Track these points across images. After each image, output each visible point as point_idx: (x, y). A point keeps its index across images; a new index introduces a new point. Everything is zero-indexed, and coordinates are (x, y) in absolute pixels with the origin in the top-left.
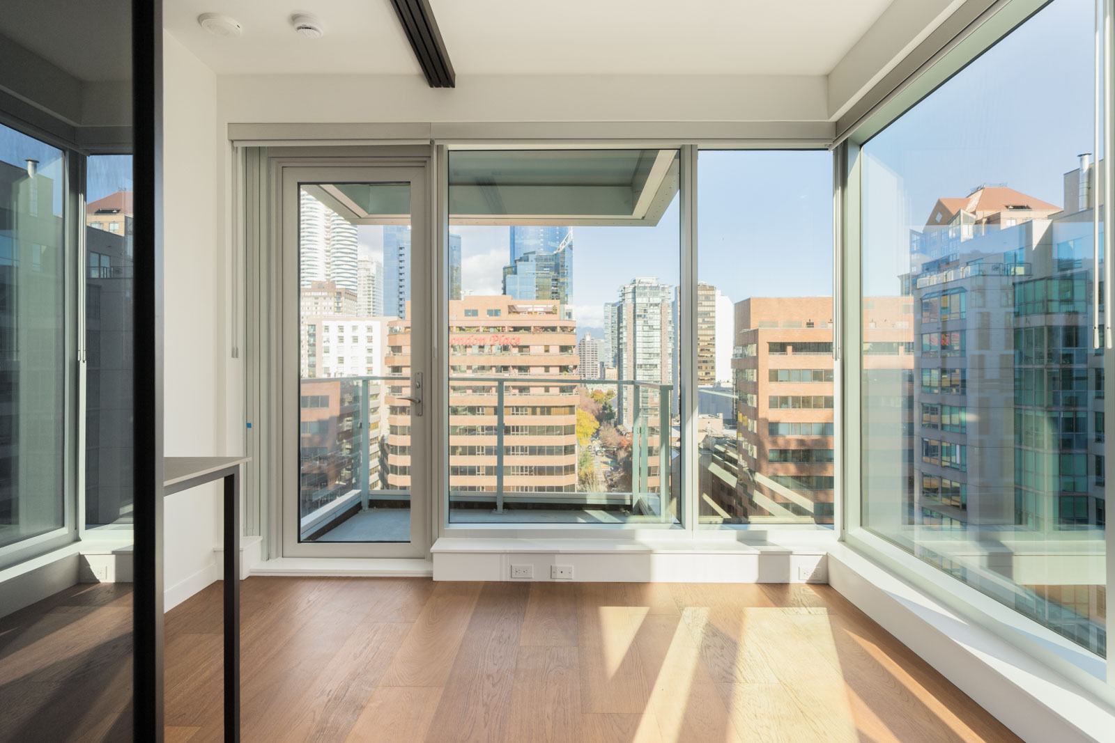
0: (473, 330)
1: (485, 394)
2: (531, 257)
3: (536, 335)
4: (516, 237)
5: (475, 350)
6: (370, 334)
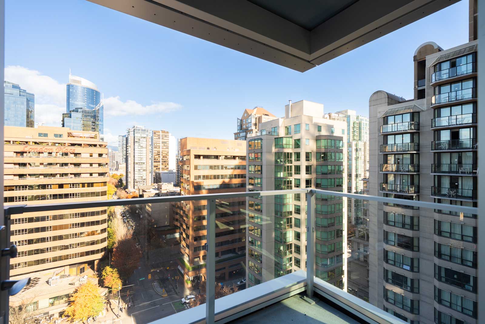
0: (44, 144)
2: (79, 110)
3: (85, 148)
4: (70, 99)
5: (46, 154)
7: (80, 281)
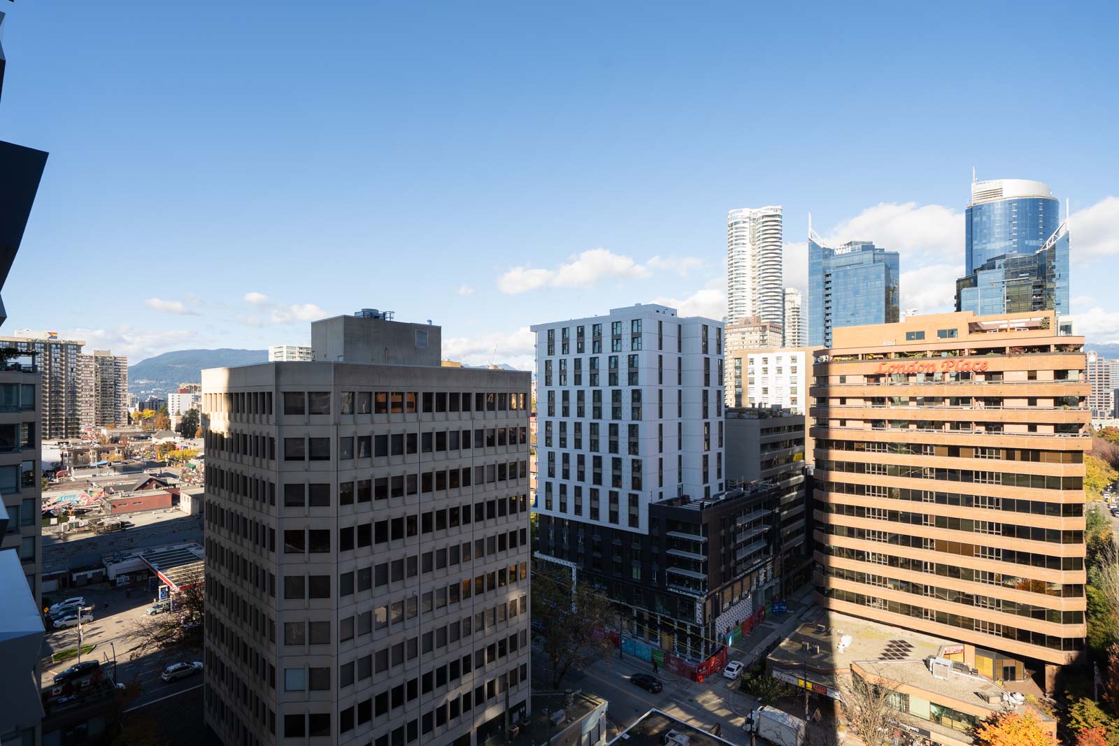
0: (917, 356)
1: (935, 431)
2: (998, 263)
3: (1014, 359)
4: (975, 242)
5: (921, 378)
6: (794, 365)
7: (1002, 700)
